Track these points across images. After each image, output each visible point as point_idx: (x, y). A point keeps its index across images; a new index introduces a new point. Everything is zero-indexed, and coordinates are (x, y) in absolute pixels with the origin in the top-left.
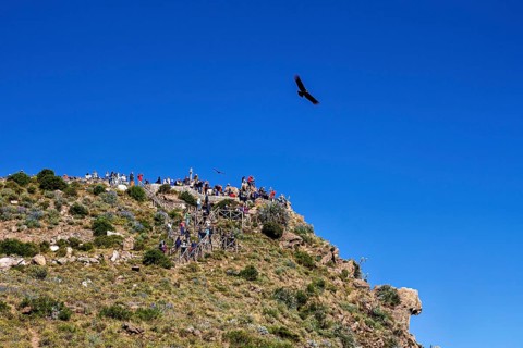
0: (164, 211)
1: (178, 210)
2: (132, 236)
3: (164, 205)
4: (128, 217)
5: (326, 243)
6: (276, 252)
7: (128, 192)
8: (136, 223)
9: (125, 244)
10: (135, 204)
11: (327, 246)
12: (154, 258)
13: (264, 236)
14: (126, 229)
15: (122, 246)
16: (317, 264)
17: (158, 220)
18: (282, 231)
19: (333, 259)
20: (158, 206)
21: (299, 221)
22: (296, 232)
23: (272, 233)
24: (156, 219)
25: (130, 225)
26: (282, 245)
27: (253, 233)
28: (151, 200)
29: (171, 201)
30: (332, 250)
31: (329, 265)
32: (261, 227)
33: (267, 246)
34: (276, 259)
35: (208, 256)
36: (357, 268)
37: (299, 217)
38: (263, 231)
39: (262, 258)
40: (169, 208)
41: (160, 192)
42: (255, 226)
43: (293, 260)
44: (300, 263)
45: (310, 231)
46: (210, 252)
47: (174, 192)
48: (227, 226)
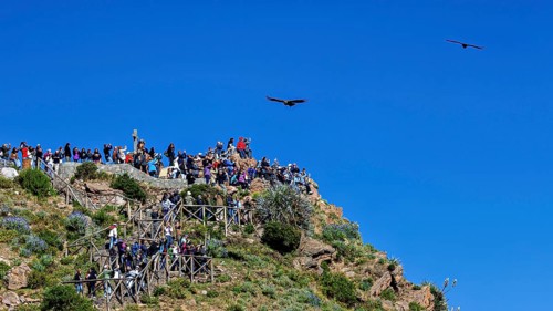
0: (84, 212)
1: (109, 209)
2: (25, 262)
3: (85, 201)
4: (17, 227)
5: (379, 256)
6: (286, 278)
7: (20, 180)
8: (32, 238)
9: (11, 276)
10: (32, 202)
11: (381, 262)
12: (61, 302)
13: (266, 249)
14: (15, 249)
15: (7, 282)
16: (363, 295)
17: (73, 229)
18: (298, 239)
19: (393, 284)
20: (75, 204)
21: (331, 216)
22: (325, 238)
23: (281, 243)
24: (70, 229)
25: (23, 241)
26: (299, 263)
27: (246, 245)
28: (61, 192)
29: (98, 192)
30: (391, 268)
31: (386, 295)
32: (261, 233)
33: (270, 268)
34: (285, 292)
35: (159, 292)
36: (439, 297)
37: (333, 209)
38: (265, 240)
39: (258, 290)
40: (94, 206)
41: (77, 176)
42: (250, 231)
43: (316, 290)
44: (330, 295)
45: (352, 235)
46: (163, 284)
47: (103, 176)
48: (199, 234)
